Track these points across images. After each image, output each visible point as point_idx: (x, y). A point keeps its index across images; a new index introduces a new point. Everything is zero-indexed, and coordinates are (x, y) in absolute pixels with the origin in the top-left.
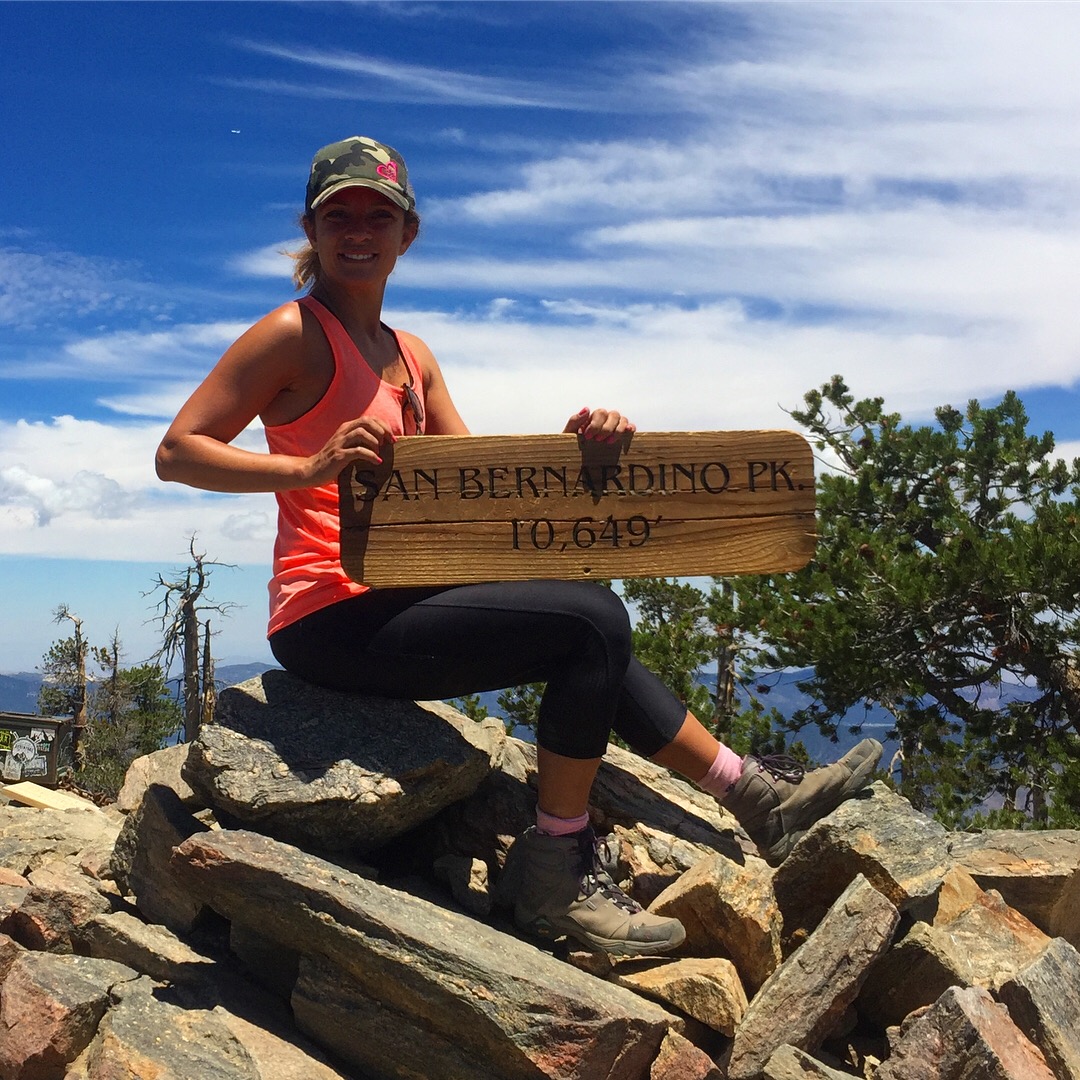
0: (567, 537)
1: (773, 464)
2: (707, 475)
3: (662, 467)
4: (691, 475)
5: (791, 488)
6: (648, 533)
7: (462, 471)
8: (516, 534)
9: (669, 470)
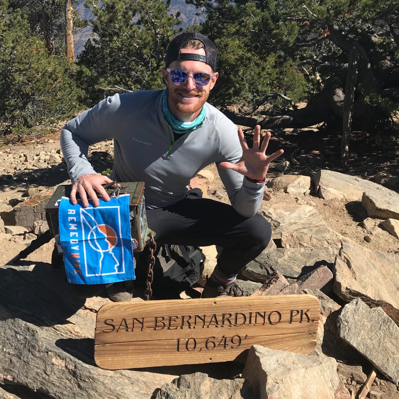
1: (302, 311)
2: (271, 316)
3: (251, 313)
4: (264, 317)
5: (309, 321)
6: (240, 342)
7: (156, 318)
8: (178, 345)
9: (253, 315)
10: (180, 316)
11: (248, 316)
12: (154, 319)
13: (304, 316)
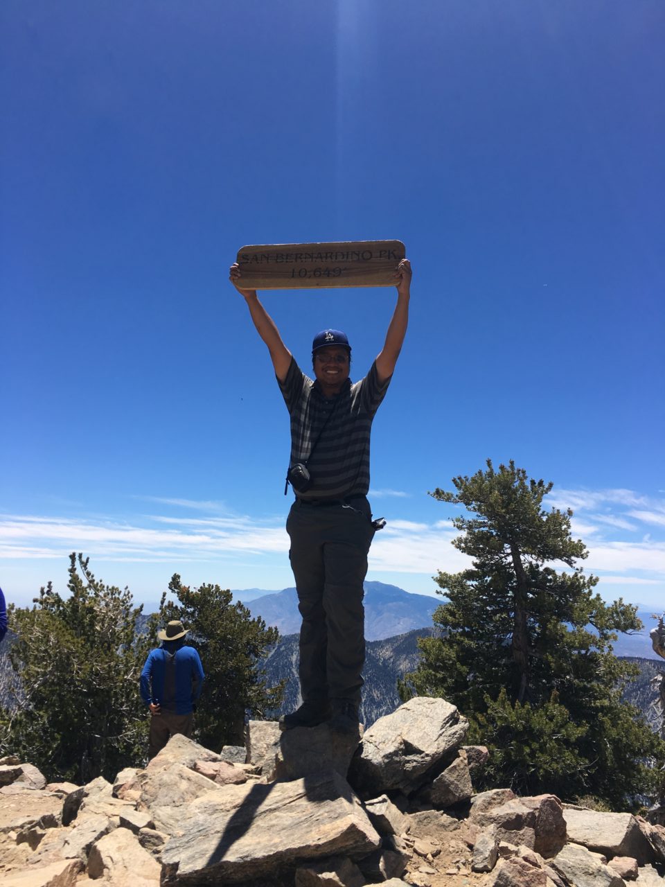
0: (312, 273)
1: (389, 251)
2: (364, 255)
3: (348, 253)
4: (358, 255)
5: (395, 258)
6: (340, 272)
8: (293, 273)
9: (350, 253)
12: (276, 255)
13: (391, 255)
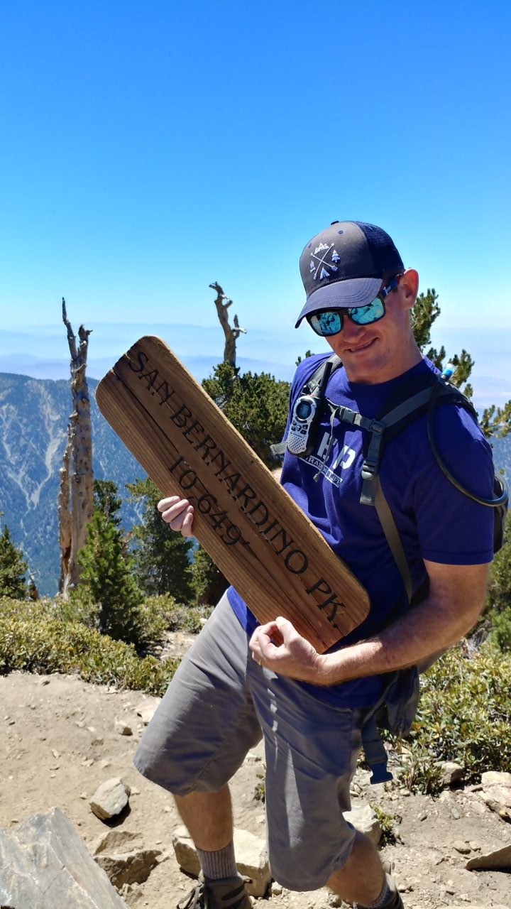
1: (335, 596)
2: (294, 555)
3: (276, 522)
4: (286, 544)
7: (184, 407)
9: (277, 528)
10: (207, 432)
11: (271, 520)
12: (181, 405)
13: (331, 606)
